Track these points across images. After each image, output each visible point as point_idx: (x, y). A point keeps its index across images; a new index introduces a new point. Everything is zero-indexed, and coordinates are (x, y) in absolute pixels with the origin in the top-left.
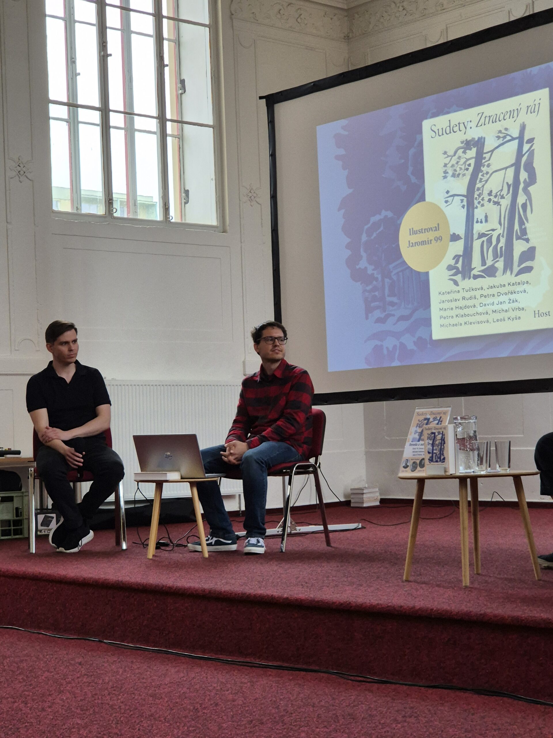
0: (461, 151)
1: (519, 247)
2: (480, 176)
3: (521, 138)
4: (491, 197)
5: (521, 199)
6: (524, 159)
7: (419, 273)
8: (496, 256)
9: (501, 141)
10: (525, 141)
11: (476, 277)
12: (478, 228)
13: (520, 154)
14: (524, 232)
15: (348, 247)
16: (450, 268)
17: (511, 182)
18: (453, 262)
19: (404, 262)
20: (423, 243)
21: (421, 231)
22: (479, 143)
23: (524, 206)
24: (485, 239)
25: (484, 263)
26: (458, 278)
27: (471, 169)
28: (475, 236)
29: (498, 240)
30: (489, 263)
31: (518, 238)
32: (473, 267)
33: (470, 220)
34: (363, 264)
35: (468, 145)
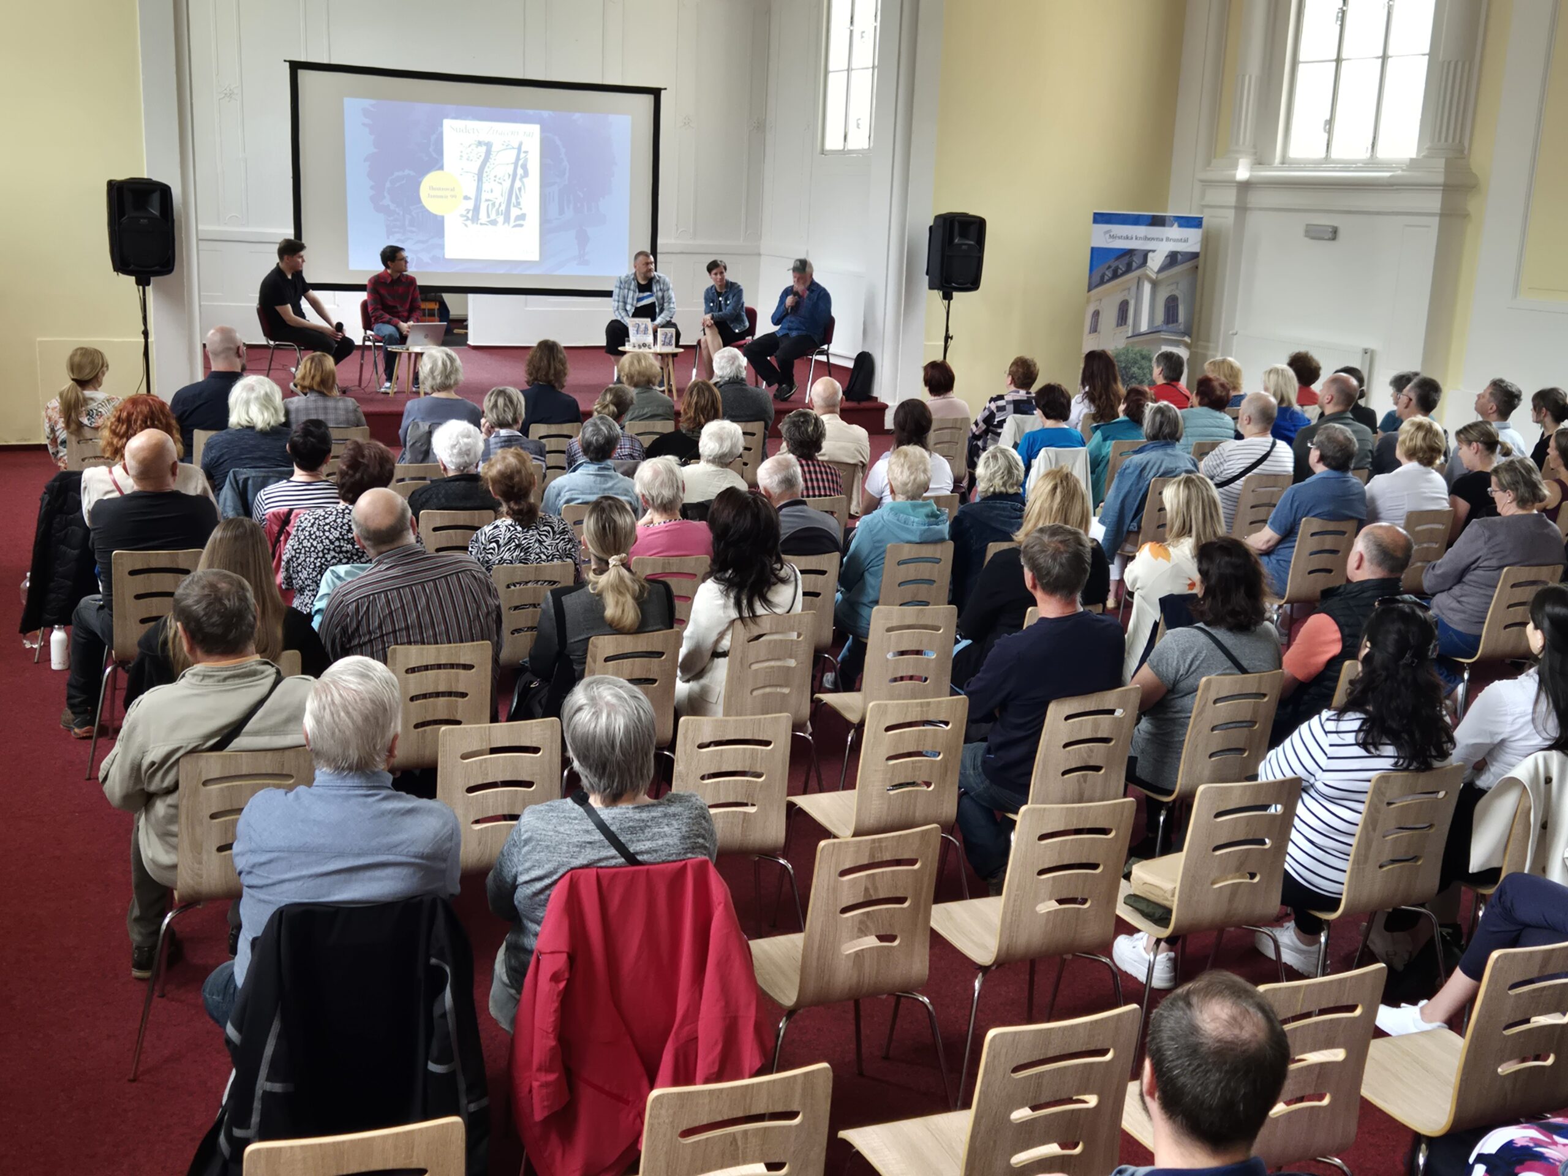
0: (473, 147)
1: (515, 212)
2: (488, 164)
3: (519, 149)
4: (497, 179)
5: (518, 184)
6: (520, 162)
7: (436, 216)
8: (498, 213)
9: (505, 147)
10: (523, 149)
11: (481, 224)
12: (484, 196)
13: (518, 158)
14: (518, 204)
15: (372, 188)
16: (462, 216)
17: (511, 173)
18: (465, 213)
19: (423, 207)
20: (441, 197)
21: (439, 189)
22: (489, 145)
23: (520, 189)
24: (490, 203)
25: (488, 216)
26: (469, 223)
27: (482, 159)
28: (483, 199)
29: (500, 205)
30: (493, 216)
31: (514, 206)
32: (480, 217)
33: (479, 189)
34: (387, 201)
35: (480, 143)
